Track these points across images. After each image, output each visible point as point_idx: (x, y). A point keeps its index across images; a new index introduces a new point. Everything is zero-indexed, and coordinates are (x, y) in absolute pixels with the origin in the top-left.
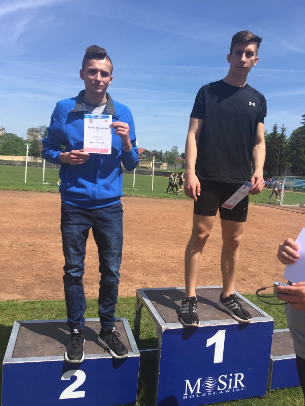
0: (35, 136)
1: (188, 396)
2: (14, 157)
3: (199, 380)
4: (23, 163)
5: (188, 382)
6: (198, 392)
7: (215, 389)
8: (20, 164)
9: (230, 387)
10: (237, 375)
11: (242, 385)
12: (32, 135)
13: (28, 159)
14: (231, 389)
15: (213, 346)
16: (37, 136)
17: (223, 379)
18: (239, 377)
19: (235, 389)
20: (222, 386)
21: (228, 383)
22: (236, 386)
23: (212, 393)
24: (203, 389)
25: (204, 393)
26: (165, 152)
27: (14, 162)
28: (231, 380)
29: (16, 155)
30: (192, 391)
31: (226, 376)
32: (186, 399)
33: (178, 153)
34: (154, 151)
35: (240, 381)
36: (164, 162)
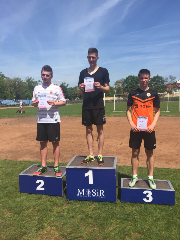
0: (119, 85)
1: (79, 195)
2: (108, 98)
3: (83, 190)
4: (113, 101)
5: (79, 190)
6: (84, 194)
7: (91, 195)
8: (111, 102)
9: (98, 195)
10: (100, 190)
11: (104, 196)
12: (117, 85)
13: (115, 98)
14: (99, 196)
15: (88, 176)
16: (120, 85)
17: (94, 191)
18: (102, 192)
19: (100, 197)
20: (94, 194)
21: (97, 193)
22: (101, 195)
23: (90, 196)
24: (86, 194)
25: (86, 195)
27: (108, 100)
28: (98, 192)
29: (109, 97)
30: (81, 194)
31: (95, 190)
32: (78, 197)
35: (102, 193)
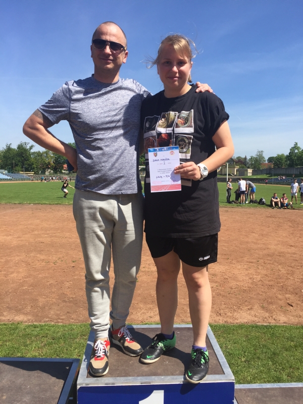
26: (250, 158)
33: (264, 158)
34: (239, 158)
36: (249, 168)
